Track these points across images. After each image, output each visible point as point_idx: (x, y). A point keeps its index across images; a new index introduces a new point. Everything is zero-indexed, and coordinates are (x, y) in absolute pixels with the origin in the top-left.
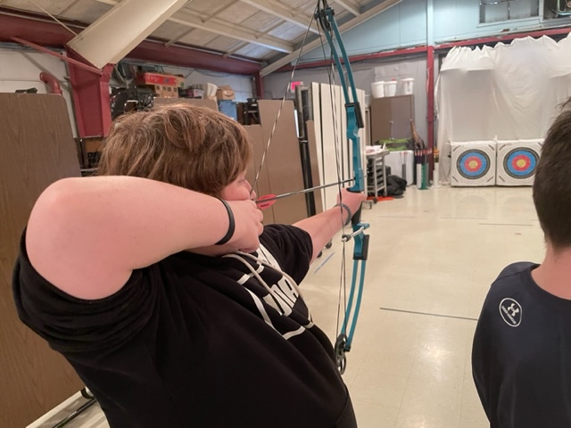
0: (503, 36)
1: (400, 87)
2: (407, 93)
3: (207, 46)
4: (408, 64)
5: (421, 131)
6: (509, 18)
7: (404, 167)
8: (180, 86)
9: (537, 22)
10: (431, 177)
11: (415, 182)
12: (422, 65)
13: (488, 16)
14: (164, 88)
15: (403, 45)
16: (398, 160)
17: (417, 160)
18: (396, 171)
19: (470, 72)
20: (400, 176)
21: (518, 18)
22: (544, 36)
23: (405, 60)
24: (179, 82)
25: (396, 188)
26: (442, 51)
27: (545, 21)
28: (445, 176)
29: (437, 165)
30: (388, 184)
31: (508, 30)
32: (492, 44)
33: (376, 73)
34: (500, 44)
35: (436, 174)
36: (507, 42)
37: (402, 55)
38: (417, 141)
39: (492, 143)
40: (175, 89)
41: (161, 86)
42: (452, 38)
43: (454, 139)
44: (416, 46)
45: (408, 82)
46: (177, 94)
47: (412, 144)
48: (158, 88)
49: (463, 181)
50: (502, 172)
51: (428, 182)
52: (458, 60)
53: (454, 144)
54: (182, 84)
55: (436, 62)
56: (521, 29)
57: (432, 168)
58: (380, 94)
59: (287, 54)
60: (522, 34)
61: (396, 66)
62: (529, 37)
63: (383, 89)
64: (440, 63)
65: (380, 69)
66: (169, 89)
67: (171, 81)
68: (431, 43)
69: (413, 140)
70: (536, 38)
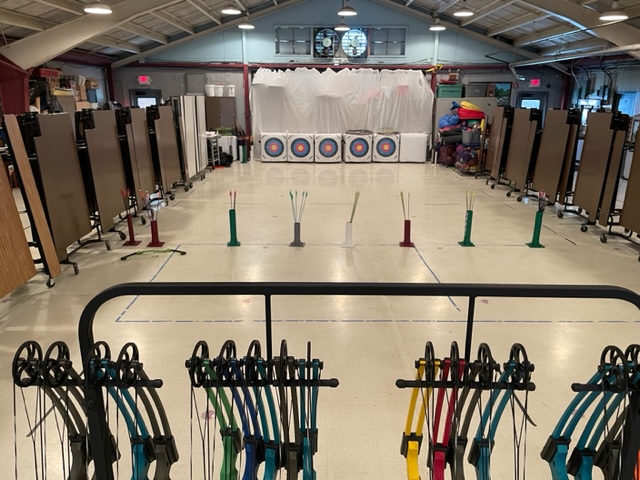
0: (290, 65)
1: (226, 91)
2: (231, 95)
4: (230, 74)
5: (241, 123)
6: (294, 53)
7: (231, 147)
8: (60, 78)
9: (309, 59)
10: (249, 156)
11: (238, 159)
12: (240, 76)
13: (281, 50)
14: (52, 80)
15: (227, 60)
16: (227, 142)
17: (239, 143)
18: (226, 150)
19: (270, 87)
20: (228, 153)
21: (299, 54)
22: (313, 69)
23: (229, 71)
24: (59, 74)
25: (226, 161)
26: (253, 69)
27: (314, 58)
28: (258, 155)
29: (252, 147)
30: (221, 158)
31: (293, 61)
32: (284, 70)
33: (208, 77)
34: (288, 70)
35: (252, 153)
36: (293, 69)
37: (226, 67)
38: (239, 129)
39: (284, 134)
42: (259, 61)
43: (262, 131)
44: (235, 62)
45: (231, 87)
46: (59, 84)
47: (235, 132)
49: (269, 158)
50: (290, 153)
51: (247, 159)
52: (263, 77)
53: (263, 134)
54: (61, 76)
55: (250, 76)
56: (300, 62)
57: (249, 149)
58: (212, 94)
59: (135, 54)
60: (301, 65)
61: (223, 75)
62: (305, 68)
63: (214, 90)
64: (253, 77)
65: (211, 75)
66: (55, 80)
67: (55, 74)
68: (246, 63)
69: (236, 129)
70: (309, 69)
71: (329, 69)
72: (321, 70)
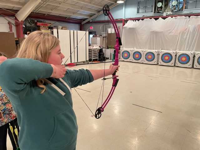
6: (146, 12)
9: (152, 14)
13: (140, 11)
19: (129, 28)
21: (148, 12)
22: (153, 18)
27: (155, 14)
31: (144, 16)
32: (138, 20)
33: (111, 26)
34: (141, 20)
37: (117, 21)
39: (131, 49)
40: (47, 27)
41: (42, 26)
44: (121, 19)
49: (123, 59)
50: (132, 58)
54: (50, 25)
56: (147, 16)
59: (88, 18)
62: (149, 18)
63: (110, 31)
71: (160, 18)
72: (156, 19)
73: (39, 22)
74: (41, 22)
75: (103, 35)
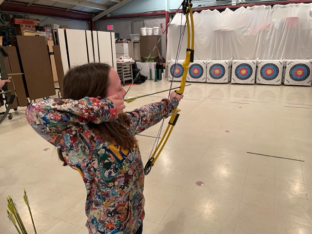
0: (198, 8)
1: (153, 31)
2: (156, 34)
3: (54, 6)
7: (151, 70)
8: (37, 25)
9: (213, 2)
12: (164, 20)
14: (26, 26)
15: (156, 10)
16: (147, 68)
19: (179, 26)
22: (215, 10)
23: (157, 18)
24: (36, 23)
25: (140, 80)
26: (173, 14)
27: (217, 2)
28: (166, 77)
29: (164, 70)
31: (201, 5)
33: (145, 23)
34: (196, 12)
36: (199, 12)
40: (33, 27)
41: (24, 25)
42: (177, 8)
44: (162, 11)
45: (156, 29)
46: (34, 29)
47: (157, 59)
48: (22, 26)
50: (188, 75)
51: (158, 78)
54: (39, 24)
56: (206, 6)
58: (144, 34)
59: (104, 11)
60: (206, 8)
61: (153, 20)
62: (209, 10)
63: (145, 31)
65: (147, 21)
66: (30, 26)
67: (32, 23)
68: (166, 10)
70: (212, 10)
71: (227, 9)
72: (221, 10)
73: (18, 18)
74: (21, 17)
75: (133, 38)
